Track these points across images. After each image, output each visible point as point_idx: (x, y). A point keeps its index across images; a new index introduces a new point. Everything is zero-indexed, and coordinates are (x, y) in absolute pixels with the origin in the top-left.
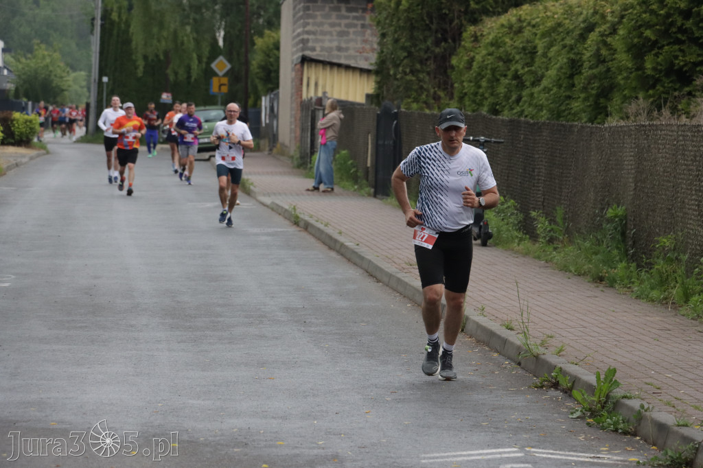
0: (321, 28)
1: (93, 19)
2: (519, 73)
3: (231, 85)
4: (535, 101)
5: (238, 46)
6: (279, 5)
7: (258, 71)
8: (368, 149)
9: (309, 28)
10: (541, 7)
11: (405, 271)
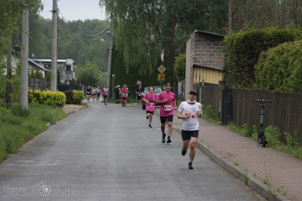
0: (202, 53)
1: (109, 50)
2: (282, 72)
3: (166, 77)
4: (288, 84)
5: (169, 61)
6: (185, 43)
7: (176, 71)
8: (219, 105)
9: (197, 53)
10: (292, 43)
11: (226, 158)
